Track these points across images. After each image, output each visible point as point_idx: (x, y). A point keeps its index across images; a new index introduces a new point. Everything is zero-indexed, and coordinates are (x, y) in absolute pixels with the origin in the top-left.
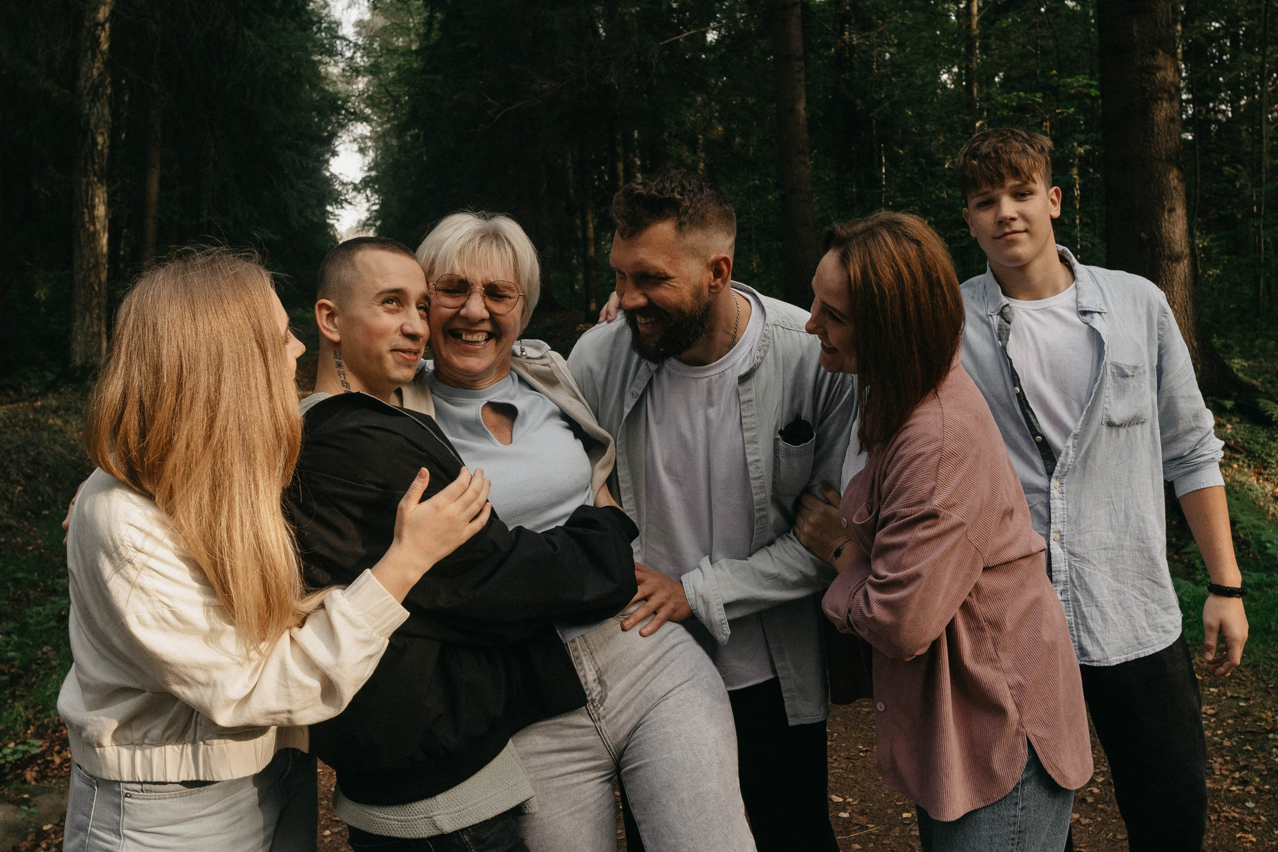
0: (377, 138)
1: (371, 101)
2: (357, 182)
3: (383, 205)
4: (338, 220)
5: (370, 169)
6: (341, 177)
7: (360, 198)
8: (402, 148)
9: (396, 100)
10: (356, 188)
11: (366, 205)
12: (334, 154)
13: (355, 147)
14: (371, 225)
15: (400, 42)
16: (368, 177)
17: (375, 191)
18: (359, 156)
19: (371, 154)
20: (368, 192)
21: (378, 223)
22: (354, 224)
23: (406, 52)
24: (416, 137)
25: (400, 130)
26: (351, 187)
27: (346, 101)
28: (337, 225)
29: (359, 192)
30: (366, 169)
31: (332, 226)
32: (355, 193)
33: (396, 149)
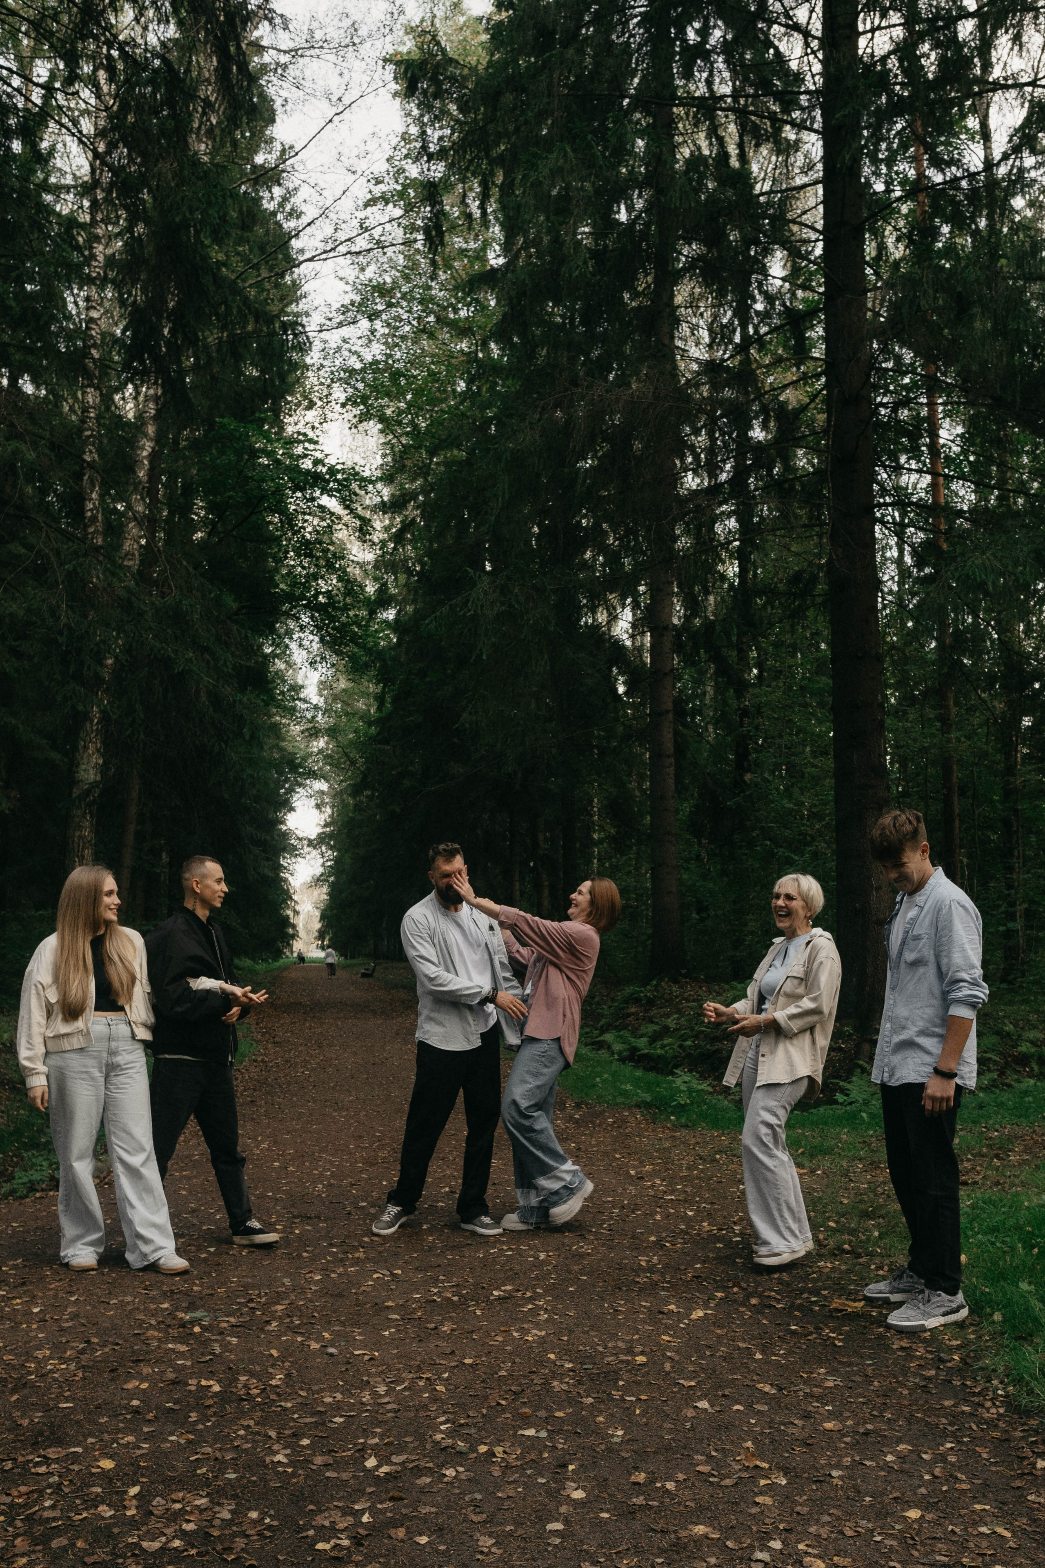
0: (336, 795)
1: (328, 758)
2: (312, 837)
3: (337, 860)
4: (292, 874)
5: (325, 826)
6: (297, 832)
7: (315, 853)
8: (358, 807)
9: (353, 762)
10: (311, 843)
11: (321, 861)
12: (292, 809)
13: (313, 802)
14: (325, 880)
15: (361, 705)
16: (323, 833)
17: (332, 848)
18: (316, 812)
19: (329, 810)
20: (324, 848)
21: (332, 879)
22: (309, 879)
23: (364, 717)
24: (370, 798)
25: (356, 790)
26: (306, 842)
27: (305, 759)
28: (290, 878)
29: (315, 848)
30: (322, 823)
31: (286, 880)
32: (310, 849)
33: (351, 807)
